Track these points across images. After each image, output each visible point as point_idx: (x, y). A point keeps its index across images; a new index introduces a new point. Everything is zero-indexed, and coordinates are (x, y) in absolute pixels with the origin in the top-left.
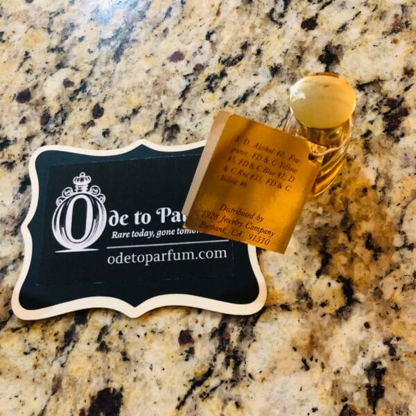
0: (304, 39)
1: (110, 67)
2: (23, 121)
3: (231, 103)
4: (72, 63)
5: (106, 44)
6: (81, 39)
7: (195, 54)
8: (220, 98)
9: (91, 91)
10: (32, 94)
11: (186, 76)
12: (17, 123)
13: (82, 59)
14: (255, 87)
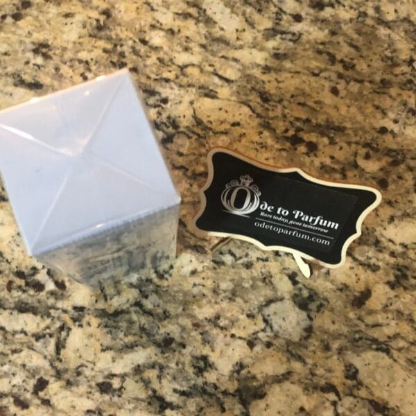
0: (309, 20)
1: (350, 132)
2: (400, 178)
3: (359, 54)
4: (352, 159)
5: (333, 140)
6: (332, 158)
7: (331, 81)
8: (358, 60)
9: (370, 138)
10: (381, 178)
11: (348, 83)
12: (403, 181)
13: (348, 152)
14: (347, 43)
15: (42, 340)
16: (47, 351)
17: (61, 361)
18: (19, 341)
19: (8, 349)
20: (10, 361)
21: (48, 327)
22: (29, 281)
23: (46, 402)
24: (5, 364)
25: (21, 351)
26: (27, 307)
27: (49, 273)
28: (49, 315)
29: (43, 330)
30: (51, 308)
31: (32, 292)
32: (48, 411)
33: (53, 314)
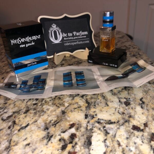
15: (108, 131)
16: (114, 128)
17: (119, 121)
18: (111, 143)
19: (119, 148)
20: (127, 146)
21: (100, 129)
22: (68, 142)
23: (146, 125)
24: (130, 149)
25: (118, 141)
26: (87, 141)
27: (64, 132)
28: (91, 129)
29: (101, 131)
30: (87, 129)
31: (76, 140)
32: (150, 124)
33: (91, 127)
